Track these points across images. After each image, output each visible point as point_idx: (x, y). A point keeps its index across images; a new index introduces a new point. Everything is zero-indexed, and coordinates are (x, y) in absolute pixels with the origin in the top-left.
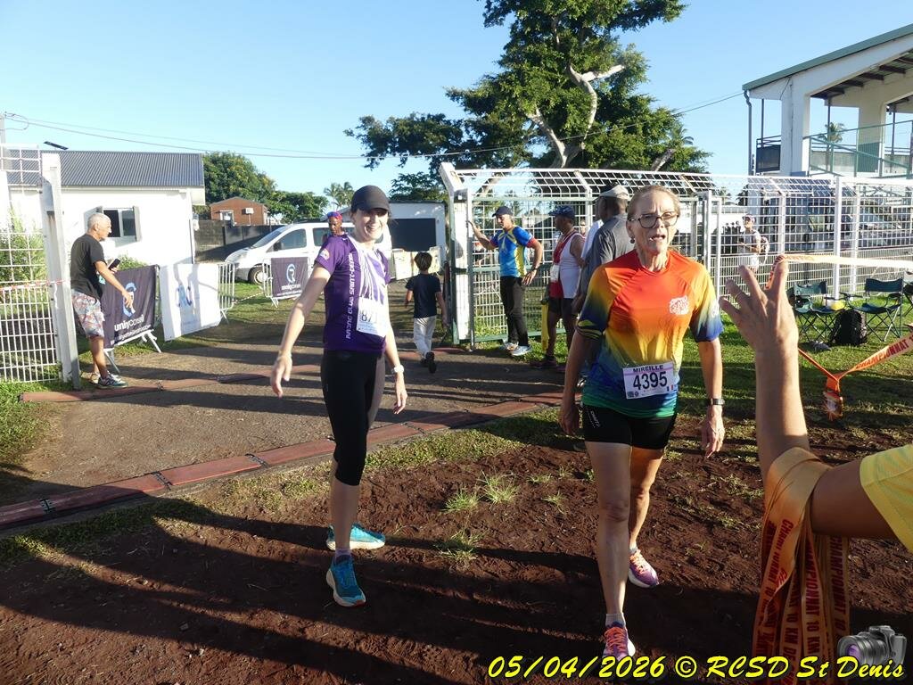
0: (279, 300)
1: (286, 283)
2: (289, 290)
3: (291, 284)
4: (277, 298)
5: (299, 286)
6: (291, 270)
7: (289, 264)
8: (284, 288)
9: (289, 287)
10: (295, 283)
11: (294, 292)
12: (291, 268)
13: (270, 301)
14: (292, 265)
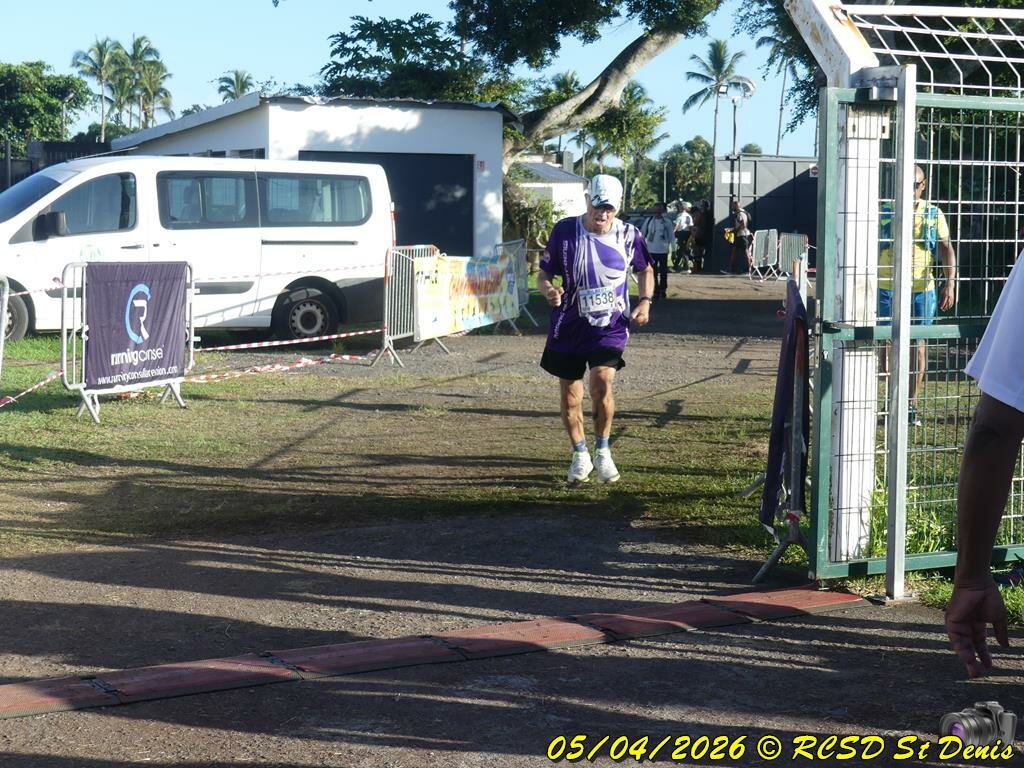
0: (103, 399)
1: (122, 344)
2: (131, 368)
3: (137, 347)
4: (96, 393)
5: (157, 354)
6: (140, 303)
7: (135, 283)
8: (116, 359)
9: (130, 357)
10: (151, 344)
11: (145, 374)
12: (140, 299)
13: (76, 400)
14: (142, 288)
